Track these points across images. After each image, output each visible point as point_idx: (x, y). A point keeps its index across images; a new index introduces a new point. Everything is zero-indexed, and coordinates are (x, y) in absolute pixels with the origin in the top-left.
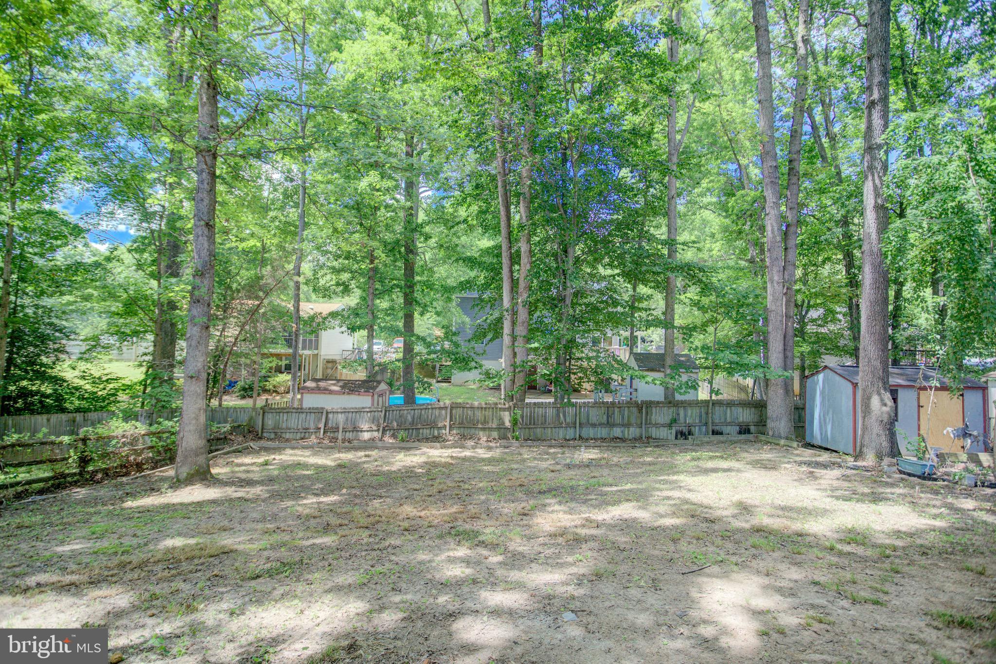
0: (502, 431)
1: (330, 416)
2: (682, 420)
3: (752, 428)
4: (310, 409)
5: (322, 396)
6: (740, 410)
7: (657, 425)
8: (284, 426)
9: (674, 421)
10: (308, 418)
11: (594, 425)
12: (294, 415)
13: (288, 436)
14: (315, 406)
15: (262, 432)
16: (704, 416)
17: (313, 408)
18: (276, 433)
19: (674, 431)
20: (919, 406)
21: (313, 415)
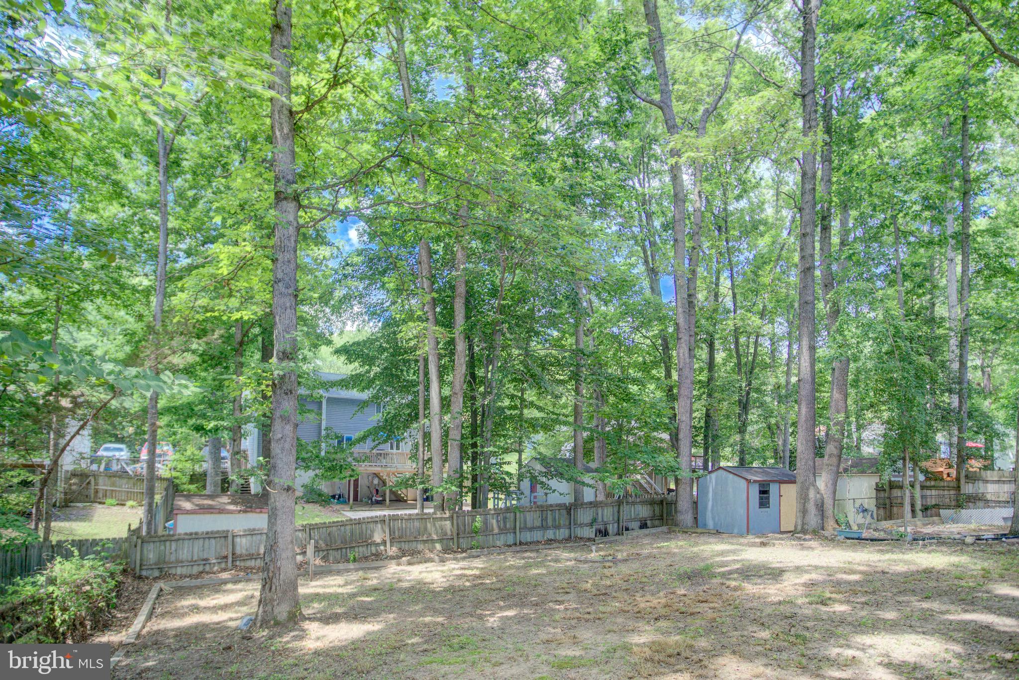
0: (445, 541)
1: (238, 540)
2: (600, 519)
3: (649, 523)
4: (207, 533)
5: (208, 516)
6: (640, 507)
7: (581, 525)
8: (173, 558)
9: (594, 520)
10: (206, 546)
11: (531, 529)
12: (186, 542)
13: (179, 571)
14: (215, 529)
15: (141, 569)
16: (616, 514)
17: (212, 532)
18: (160, 569)
19: (594, 530)
20: (780, 496)
21: (213, 541)
